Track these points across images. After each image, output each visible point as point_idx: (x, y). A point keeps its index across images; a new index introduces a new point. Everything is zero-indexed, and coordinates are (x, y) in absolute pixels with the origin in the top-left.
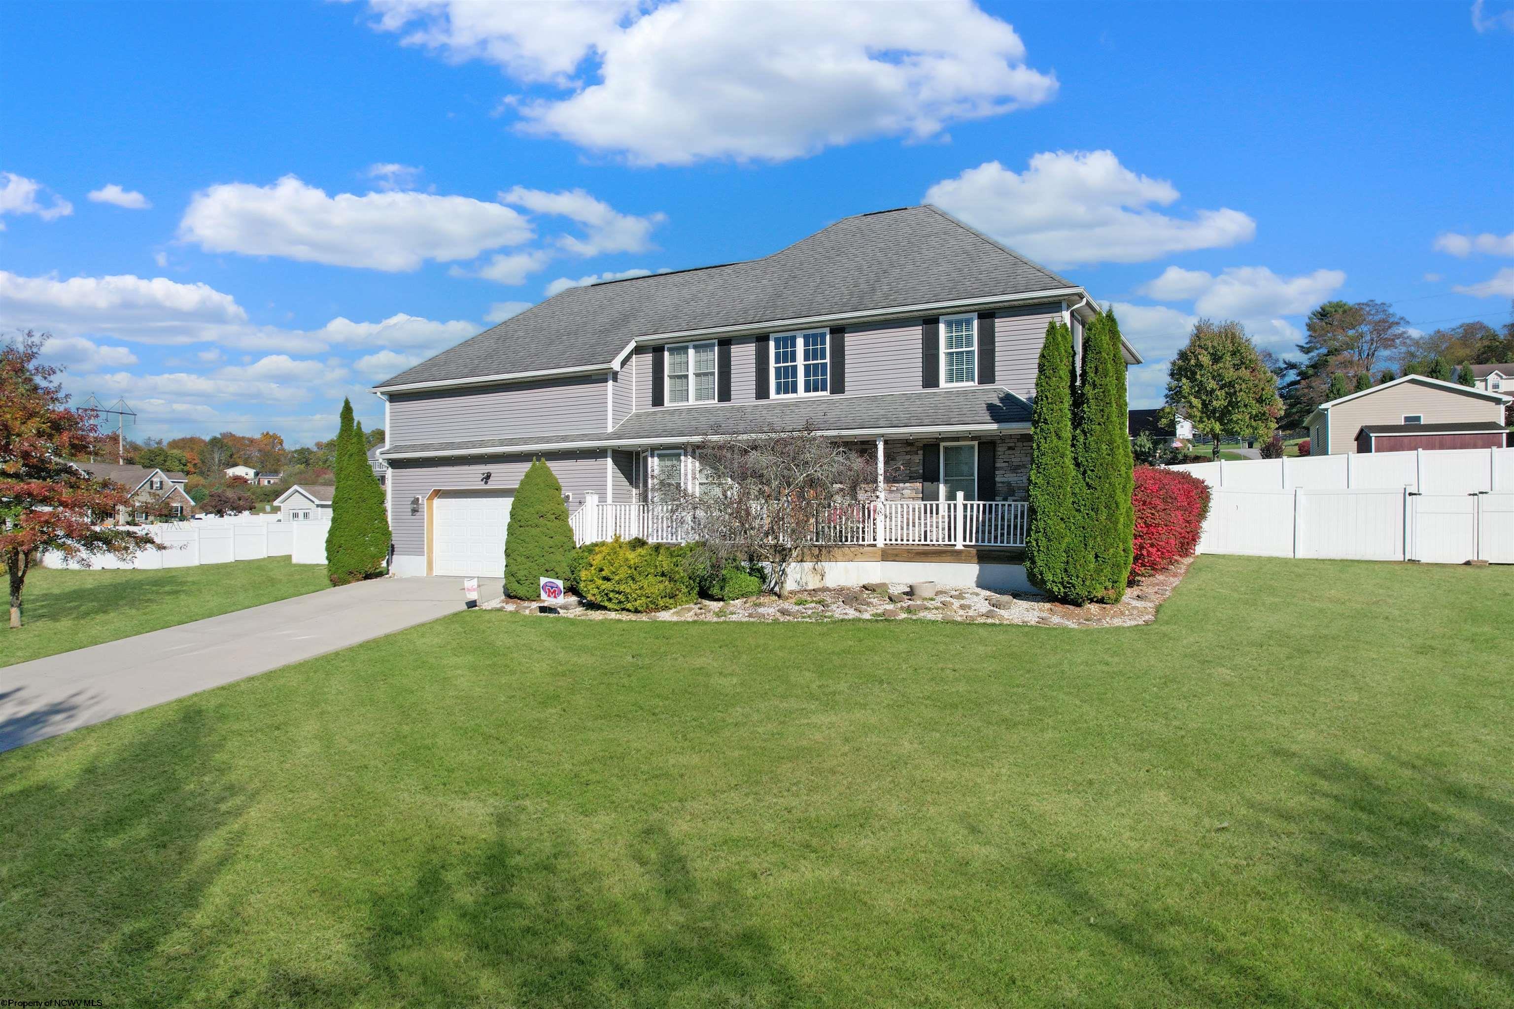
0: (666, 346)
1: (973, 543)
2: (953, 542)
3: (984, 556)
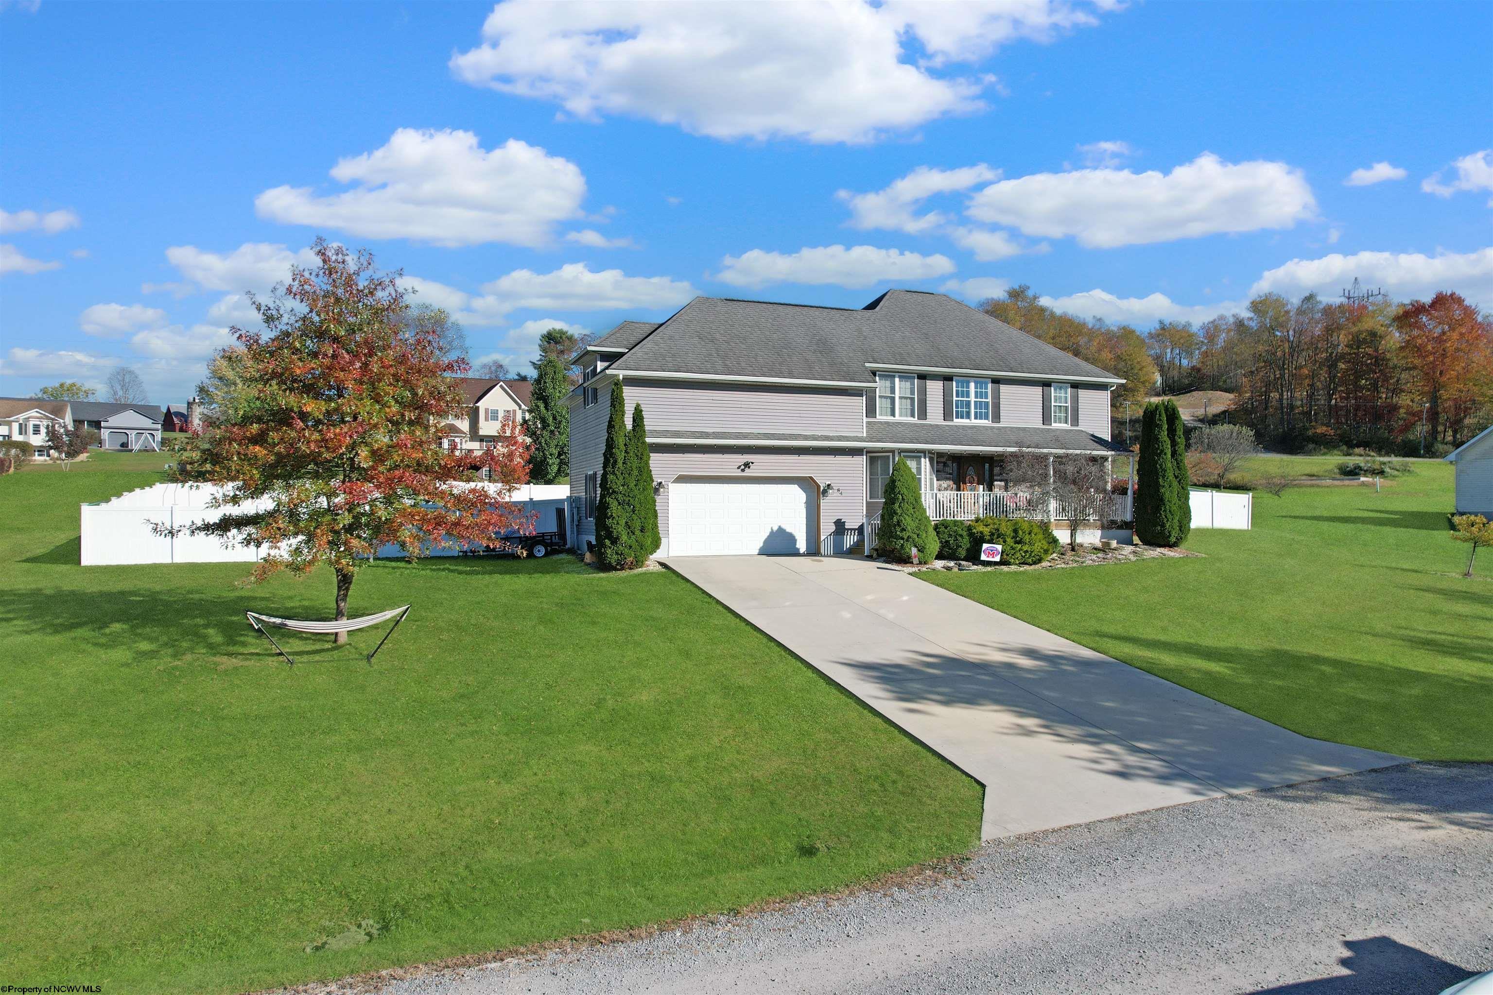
1: (1098, 518)
3: (1104, 525)
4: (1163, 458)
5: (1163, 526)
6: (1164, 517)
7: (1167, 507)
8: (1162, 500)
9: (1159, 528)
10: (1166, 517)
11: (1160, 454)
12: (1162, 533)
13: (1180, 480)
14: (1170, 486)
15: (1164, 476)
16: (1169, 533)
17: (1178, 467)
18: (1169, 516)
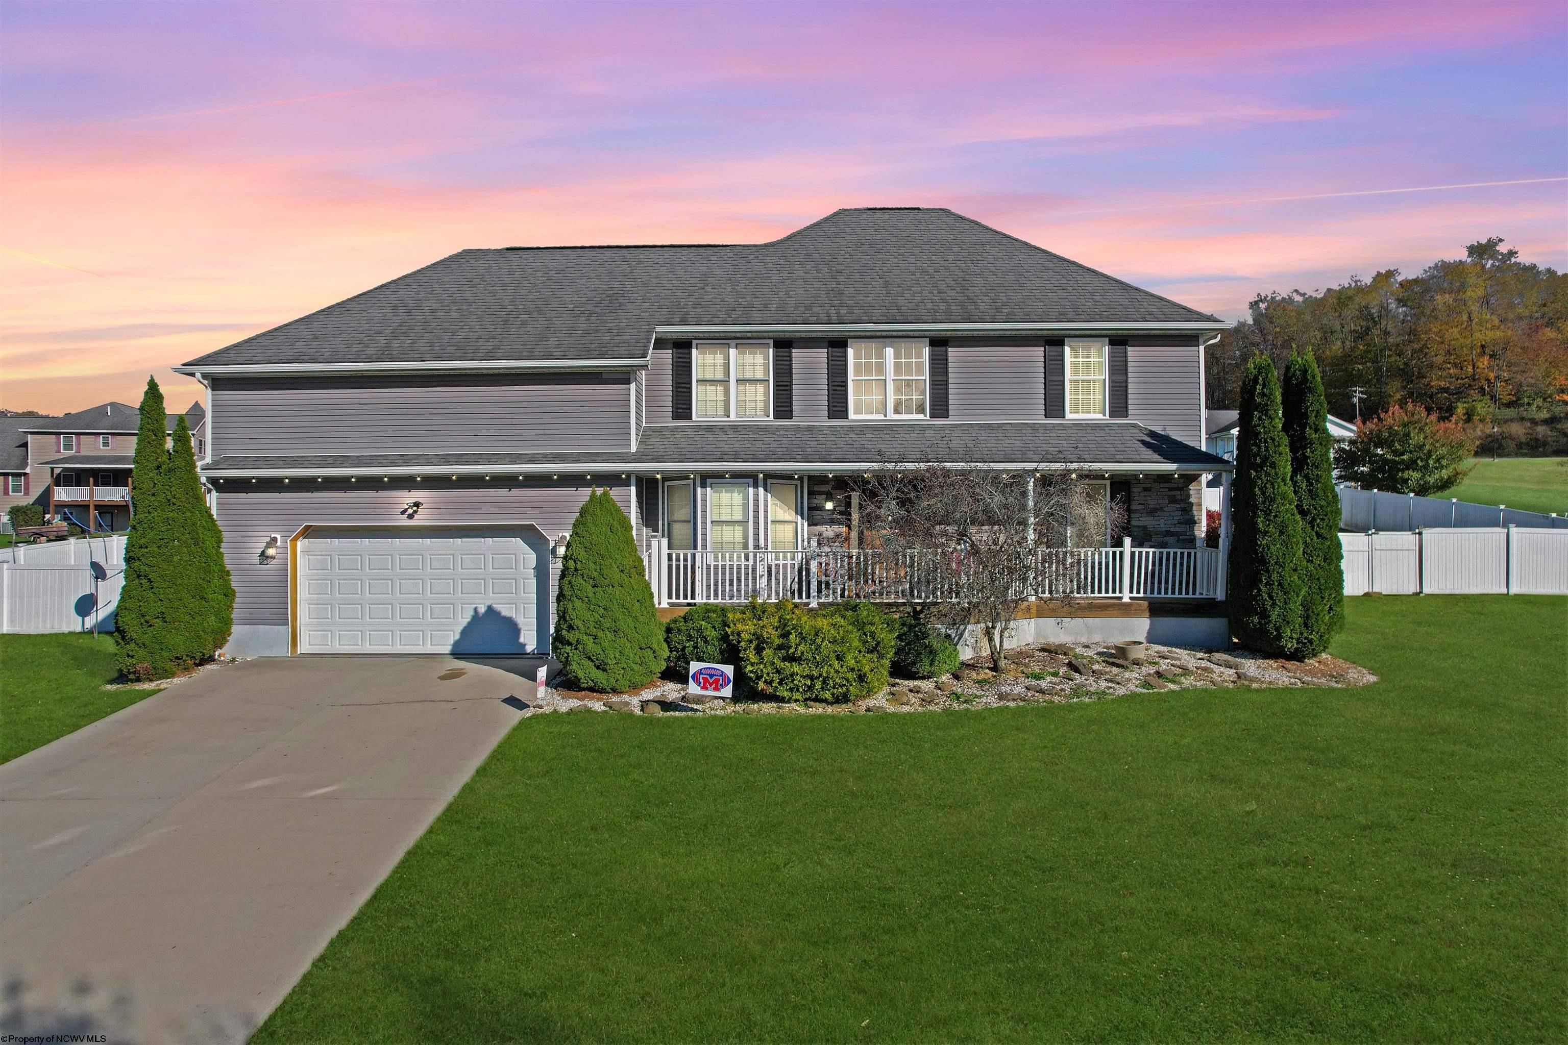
0: (694, 342)
1: (1141, 595)
2: (1117, 595)
3: (1157, 609)
4: (1267, 474)
5: (1264, 615)
6: (1266, 596)
7: (1275, 576)
8: (1263, 561)
9: (1256, 620)
10: (1271, 597)
11: (1261, 466)
12: (1262, 631)
13: (1314, 519)
14: (1281, 533)
15: (1267, 513)
16: (1278, 629)
17: (1310, 491)
18: (1279, 596)
